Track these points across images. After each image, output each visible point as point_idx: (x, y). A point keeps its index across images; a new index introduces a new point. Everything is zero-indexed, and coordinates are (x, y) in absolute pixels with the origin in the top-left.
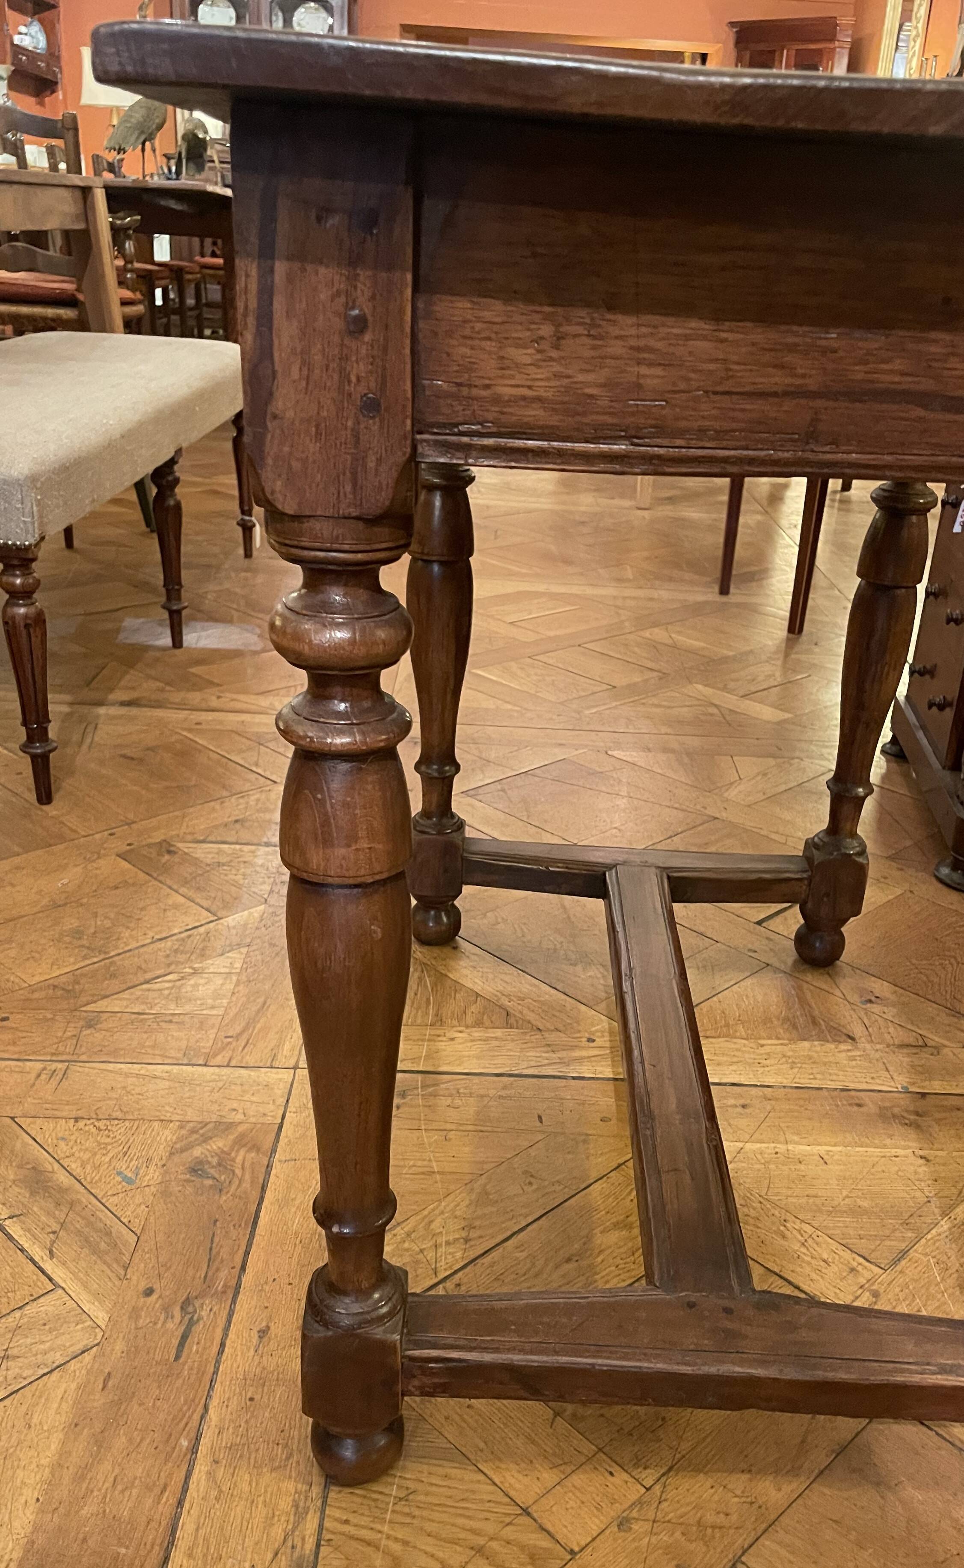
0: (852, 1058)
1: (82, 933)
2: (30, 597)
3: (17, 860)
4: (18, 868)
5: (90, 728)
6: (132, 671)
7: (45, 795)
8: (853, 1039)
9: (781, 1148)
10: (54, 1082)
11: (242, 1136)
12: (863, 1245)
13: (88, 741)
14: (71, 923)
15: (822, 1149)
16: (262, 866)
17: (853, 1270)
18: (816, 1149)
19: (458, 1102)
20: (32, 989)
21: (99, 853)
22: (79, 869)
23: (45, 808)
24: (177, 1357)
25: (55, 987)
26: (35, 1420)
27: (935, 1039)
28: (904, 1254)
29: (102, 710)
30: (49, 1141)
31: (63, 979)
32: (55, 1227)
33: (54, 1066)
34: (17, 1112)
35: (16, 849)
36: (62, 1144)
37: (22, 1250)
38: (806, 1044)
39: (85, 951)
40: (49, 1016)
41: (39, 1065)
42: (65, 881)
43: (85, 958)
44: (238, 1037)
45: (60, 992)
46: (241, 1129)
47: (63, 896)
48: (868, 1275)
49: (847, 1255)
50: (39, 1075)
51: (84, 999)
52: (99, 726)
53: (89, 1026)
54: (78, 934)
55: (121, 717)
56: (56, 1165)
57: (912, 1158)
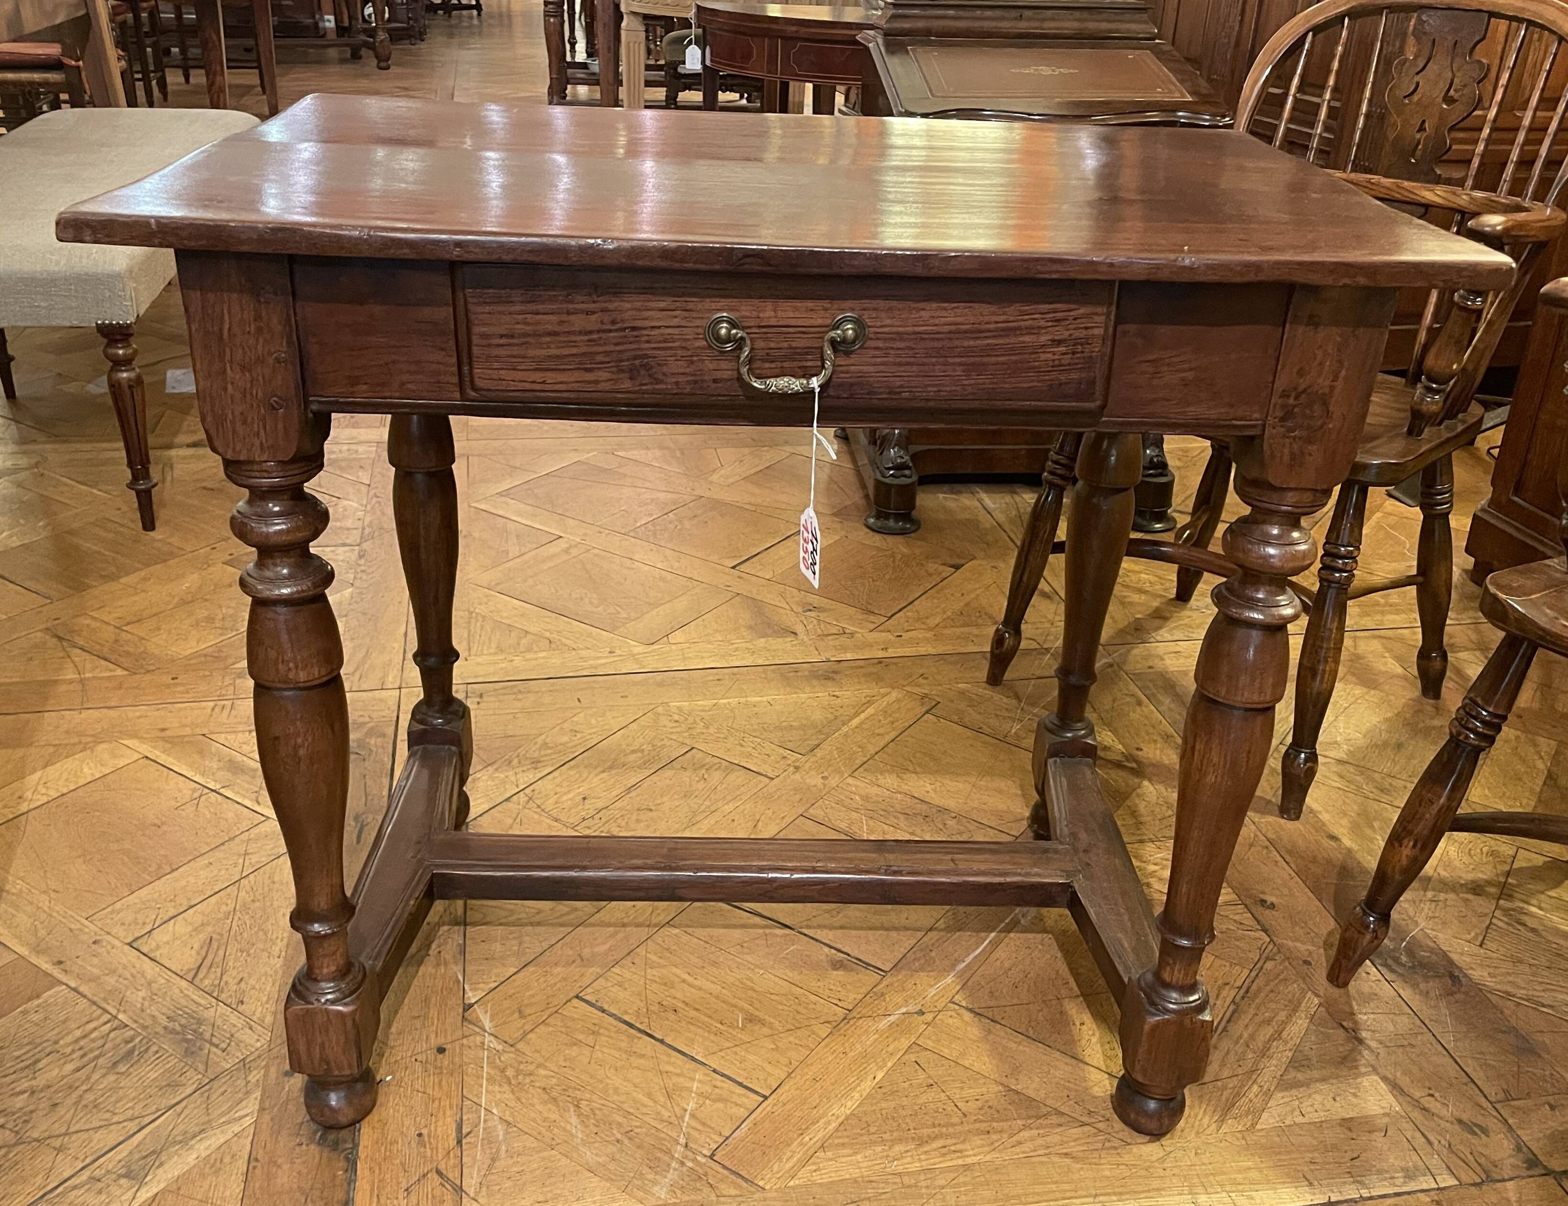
0: (795, 645)
1: (213, 619)
2: (130, 364)
3: (143, 574)
4: (144, 579)
5: (167, 469)
6: (189, 418)
7: (149, 523)
8: (796, 634)
9: (742, 700)
10: (226, 712)
11: (372, 728)
12: (790, 745)
13: (169, 478)
14: (202, 613)
15: (769, 698)
16: (343, 561)
17: (784, 757)
18: (765, 699)
19: (520, 696)
20: (188, 658)
21: (207, 563)
22: (196, 576)
23: (151, 534)
24: (358, 842)
25: (205, 656)
26: (276, 879)
27: (851, 628)
28: (818, 745)
29: (173, 452)
30: (236, 746)
31: (211, 649)
32: (257, 789)
33: (223, 703)
34: (205, 731)
35: (140, 566)
36: (244, 746)
37: (238, 803)
38: (763, 640)
39: (220, 631)
40: (207, 673)
41: (212, 704)
42: (187, 585)
43: (221, 635)
44: (353, 673)
45: (209, 659)
46: (370, 725)
47: (190, 596)
48: (793, 759)
49: (782, 751)
50: (213, 709)
51: (230, 661)
52: (175, 465)
53: (240, 677)
54: (210, 619)
55: (191, 457)
56: (245, 759)
57: (827, 698)
